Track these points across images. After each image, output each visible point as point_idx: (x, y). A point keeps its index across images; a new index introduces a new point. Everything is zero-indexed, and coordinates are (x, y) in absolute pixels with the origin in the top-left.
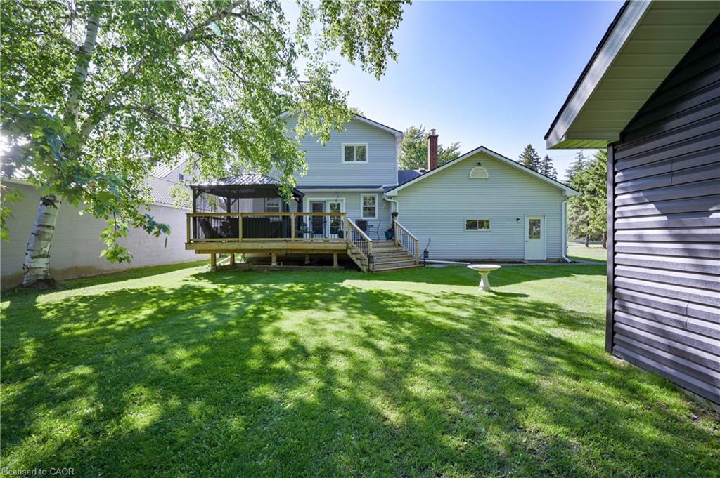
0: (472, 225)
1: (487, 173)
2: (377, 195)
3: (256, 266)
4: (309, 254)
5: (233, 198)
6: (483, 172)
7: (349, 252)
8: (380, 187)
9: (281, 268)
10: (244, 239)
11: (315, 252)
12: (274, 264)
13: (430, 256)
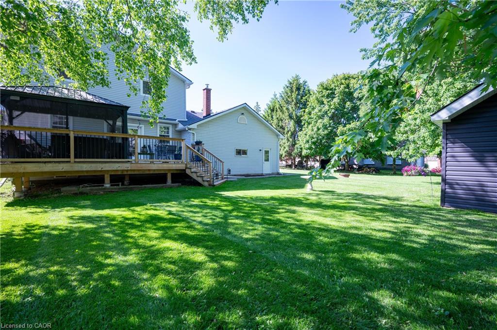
0: (239, 152)
1: (247, 121)
2: (171, 126)
3: (88, 188)
4: (129, 174)
5: (17, 110)
6: (245, 119)
7: (188, 172)
8: (176, 120)
9: (119, 189)
10: (77, 160)
11: (151, 172)
12: (107, 185)
13: (232, 173)
